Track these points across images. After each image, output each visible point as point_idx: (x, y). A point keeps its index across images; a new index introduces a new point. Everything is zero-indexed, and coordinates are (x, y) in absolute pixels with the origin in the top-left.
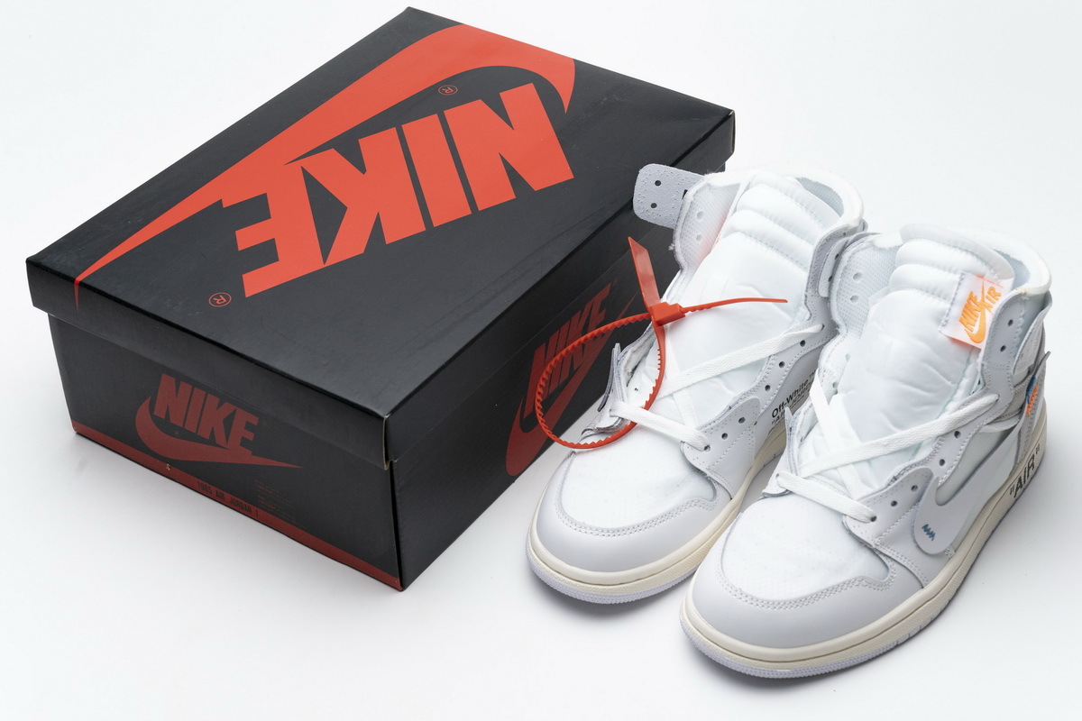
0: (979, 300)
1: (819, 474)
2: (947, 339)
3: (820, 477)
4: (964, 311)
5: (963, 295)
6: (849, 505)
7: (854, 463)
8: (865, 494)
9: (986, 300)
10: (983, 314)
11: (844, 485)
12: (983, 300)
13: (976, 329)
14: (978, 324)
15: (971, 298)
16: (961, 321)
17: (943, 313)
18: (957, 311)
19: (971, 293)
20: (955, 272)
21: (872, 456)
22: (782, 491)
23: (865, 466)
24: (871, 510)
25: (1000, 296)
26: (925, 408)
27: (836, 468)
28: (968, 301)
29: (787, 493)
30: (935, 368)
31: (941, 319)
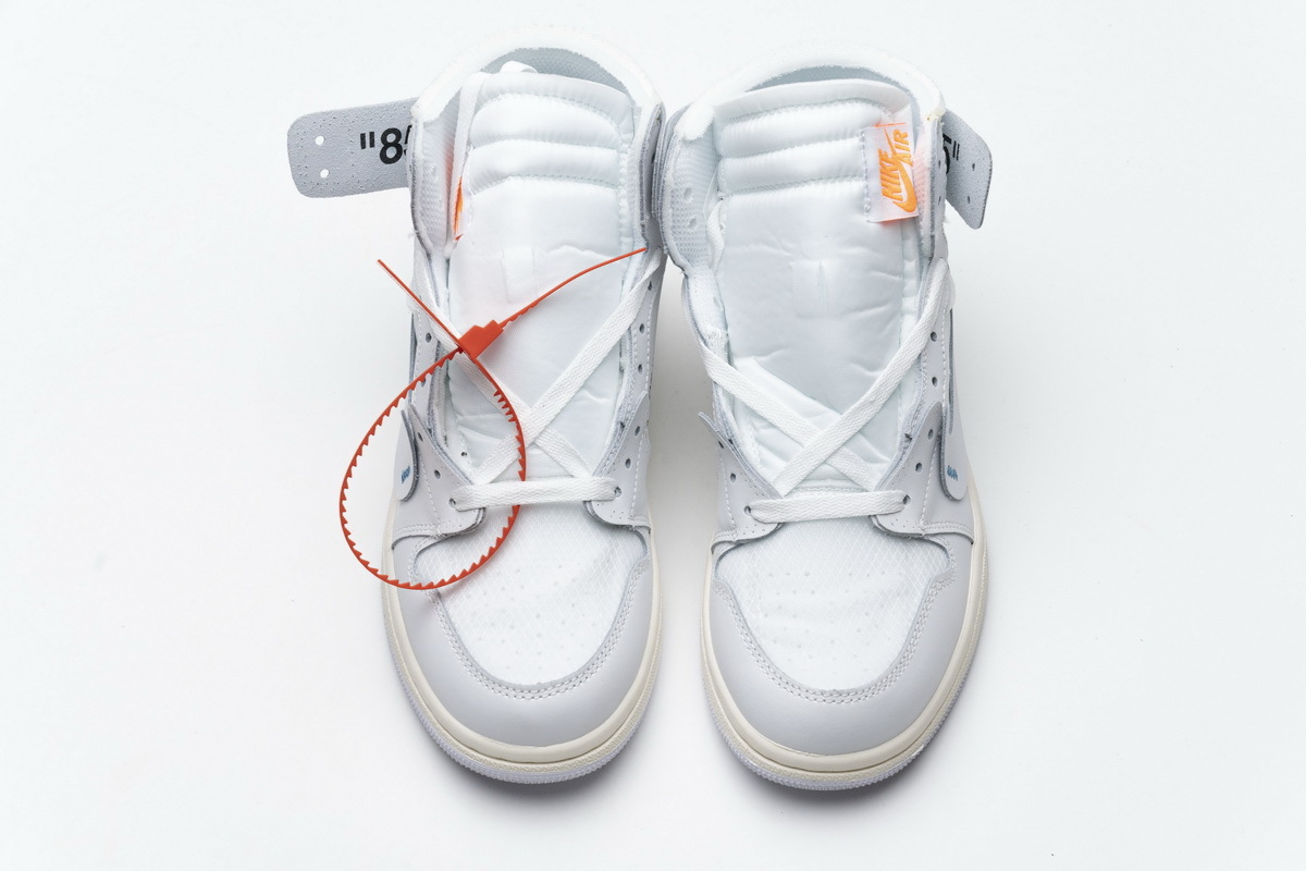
0: (890, 154)
1: (804, 480)
2: (879, 226)
3: (808, 484)
4: (882, 179)
5: (872, 160)
6: (869, 501)
7: (844, 444)
8: (880, 476)
9: (898, 151)
10: (903, 171)
11: (845, 477)
12: (894, 153)
13: (904, 194)
14: (903, 186)
15: (883, 157)
16: (885, 194)
17: (863, 196)
18: (875, 183)
19: (880, 152)
20: (852, 136)
21: (863, 423)
22: (773, 527)
23: (863, 441)
24: (900, 492)
25: (906, 136)
26: (889, 326)
27: (825, 462)
28: (881, 164)
29: (782, 525)
30: (881, 271)
31: (861, 205)
